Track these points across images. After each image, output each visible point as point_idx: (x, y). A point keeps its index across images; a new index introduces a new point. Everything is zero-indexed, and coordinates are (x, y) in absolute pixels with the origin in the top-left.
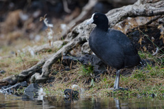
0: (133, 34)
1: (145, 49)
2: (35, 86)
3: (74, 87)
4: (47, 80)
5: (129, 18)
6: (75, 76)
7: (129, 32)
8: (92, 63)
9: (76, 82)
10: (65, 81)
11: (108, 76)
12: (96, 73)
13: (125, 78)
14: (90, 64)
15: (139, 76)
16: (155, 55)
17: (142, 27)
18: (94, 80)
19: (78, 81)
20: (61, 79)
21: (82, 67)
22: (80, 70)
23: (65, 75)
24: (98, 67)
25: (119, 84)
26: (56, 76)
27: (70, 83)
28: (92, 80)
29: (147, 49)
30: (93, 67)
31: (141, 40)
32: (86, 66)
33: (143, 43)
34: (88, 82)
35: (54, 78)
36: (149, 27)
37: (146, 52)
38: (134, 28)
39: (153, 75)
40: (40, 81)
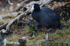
0: (57, 10)
1: (63, 19)
2: (2, 36)
3: (24, 38)
4: (9, 34)
5: (55, 2)
6: (24, 32)
7: (55, 10)
8: (34, 25)
9: (25, 35)
10: (19, 34)
11: (42, 33)
12: (36, 31)
13: (52, 34)
14: (33, 26)
15: (60, 33)
16: (69, 23)
17: (62, 7)
18: (35, 35)
19: (26, 35)
20: (16, 33)
21: (28, 27)
22: (27, 29)
23: (19, 31)
24: (37, 27)
25: (48, 37)
26: (14, 31)
27: (21, 36)
28: (34, 35)
29: (65, 19)
30: (34, 27)
31: (61, 14)
32: (31, 27)
33: (62, 16)
34: (31, 36)
35: (13, 33)
36: (66, 8)
37: (64, 21)
38: (58, 8)
39: (67, 33)
40: (5, 34)
